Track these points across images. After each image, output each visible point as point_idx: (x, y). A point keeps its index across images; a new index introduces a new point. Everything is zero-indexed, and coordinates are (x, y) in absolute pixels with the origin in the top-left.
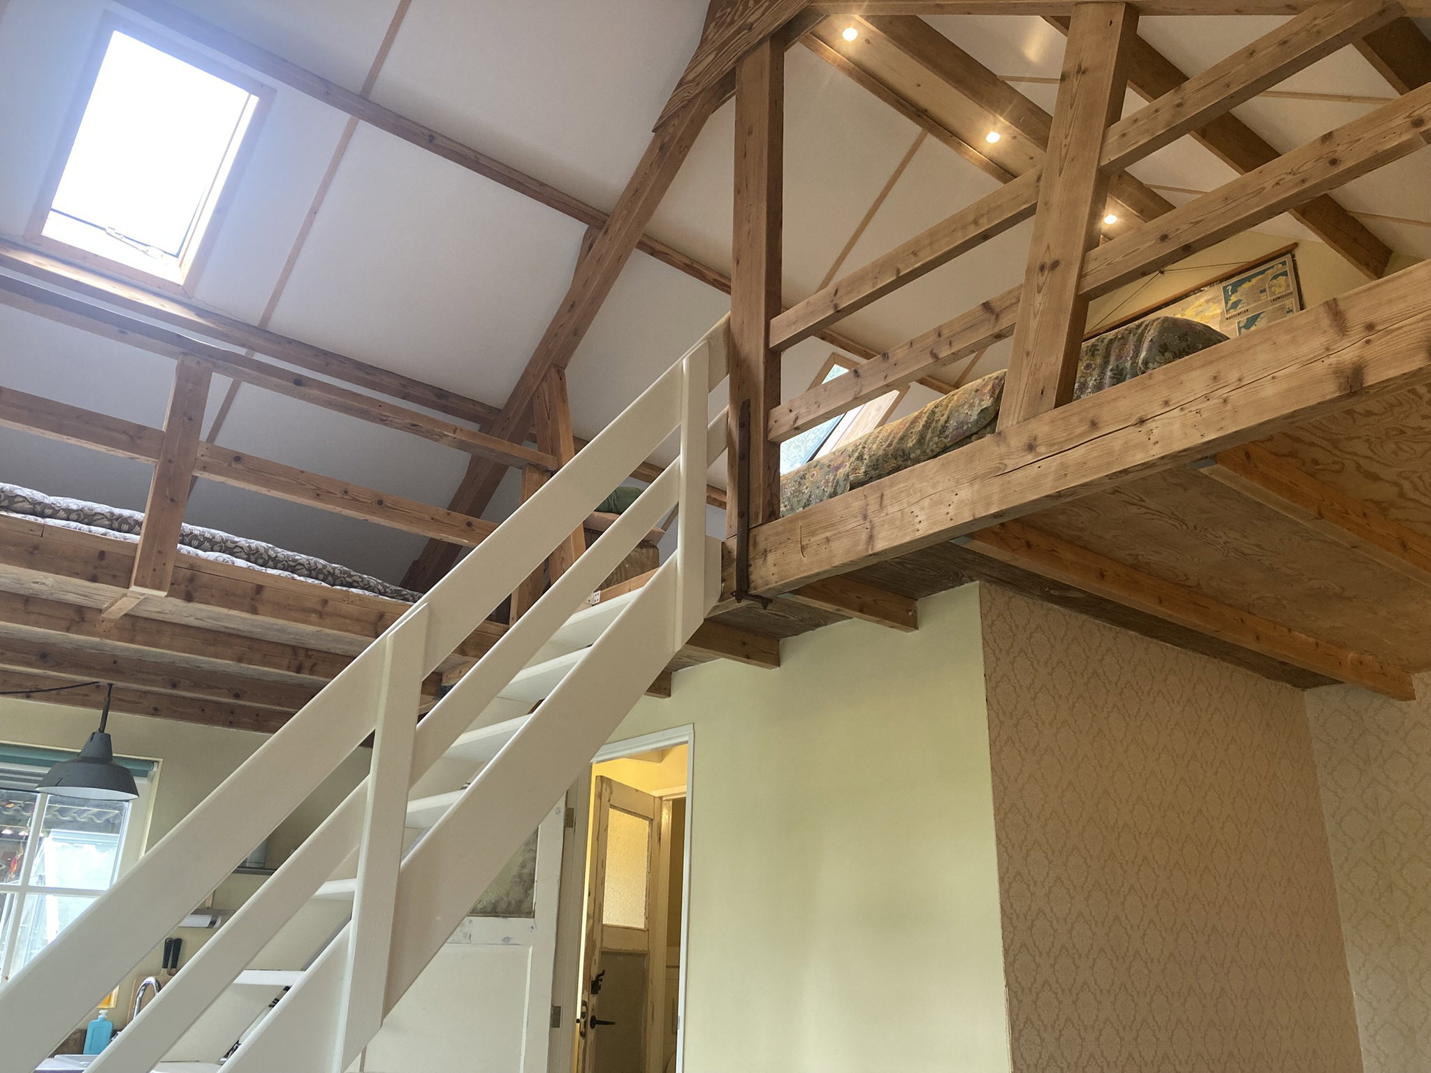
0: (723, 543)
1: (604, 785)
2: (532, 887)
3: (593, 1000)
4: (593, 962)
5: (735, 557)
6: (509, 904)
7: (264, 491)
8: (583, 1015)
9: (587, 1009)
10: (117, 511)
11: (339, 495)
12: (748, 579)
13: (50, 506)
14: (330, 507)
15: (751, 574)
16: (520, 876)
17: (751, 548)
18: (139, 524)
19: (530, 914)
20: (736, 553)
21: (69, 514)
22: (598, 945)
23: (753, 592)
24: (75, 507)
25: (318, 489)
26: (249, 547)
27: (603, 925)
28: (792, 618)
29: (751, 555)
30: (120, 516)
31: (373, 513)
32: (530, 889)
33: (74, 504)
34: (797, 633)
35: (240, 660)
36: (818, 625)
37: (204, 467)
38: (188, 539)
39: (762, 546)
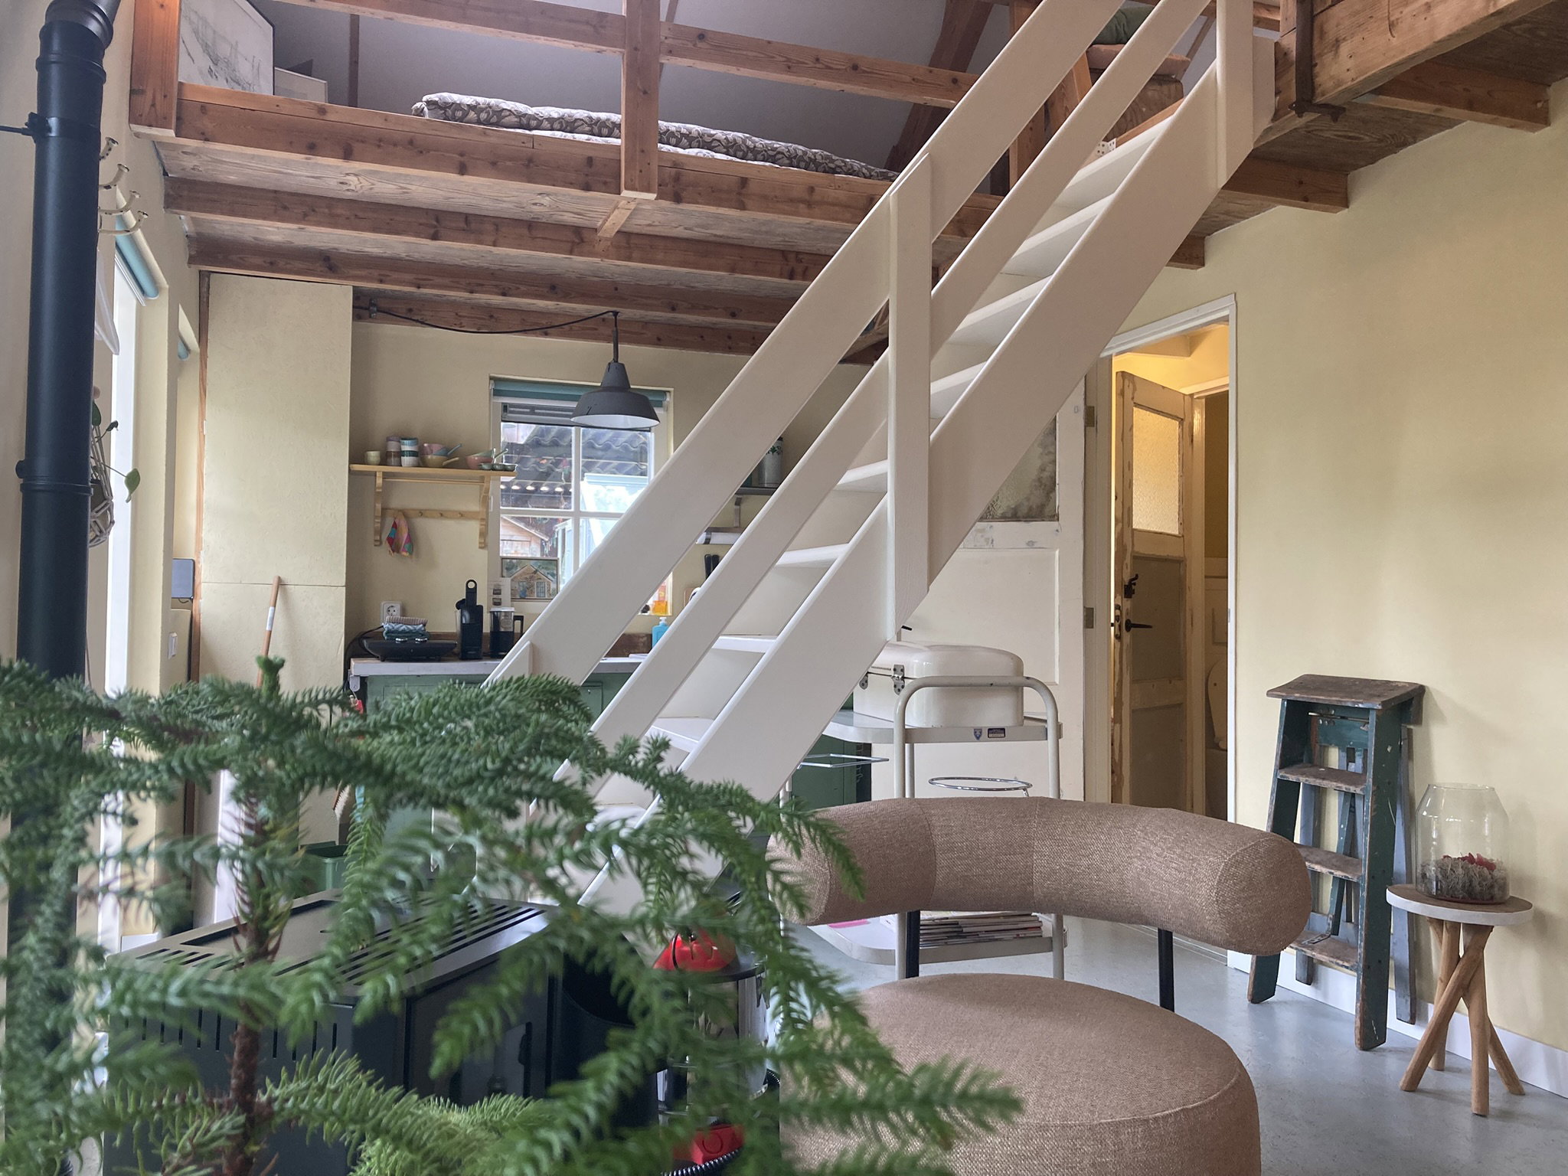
0: (1277, 44)
1: (1127, 382)
2: (1054, 489)
3: (1127, 604)
4: (1124, 567)
5: (1294, 59)
6: (1030, 509)
7: (733, 70)
8: (1117, 618)
9: (1121, 613)
10: (595, 115)
11: (811, 65)
12: (1313, 83)
13: (534, 117)
14: (802, 80)
15: (1317, 77)
16: (1040, 480)
17: (1316, 41)
18: (618, 126)
19: (1054, 517)
20: (1294, 53)
21: (552, 123)
22: (1129, 549)
23: (1319, 100)
24: (556, 116)
25: (789, 60)
26: (726, 139)
27: (1134, 530)
28: (1367, 138)
29: (1316, 51)
30: (599, 120)
31: (848, 81)
32: (1051, 492)
33: (554, 112)
34: (1373, 160)
35: (733, 270)
36: (1404, 144)
37: (671, 52)
38: (667, 137)
39: (1331, 36)
